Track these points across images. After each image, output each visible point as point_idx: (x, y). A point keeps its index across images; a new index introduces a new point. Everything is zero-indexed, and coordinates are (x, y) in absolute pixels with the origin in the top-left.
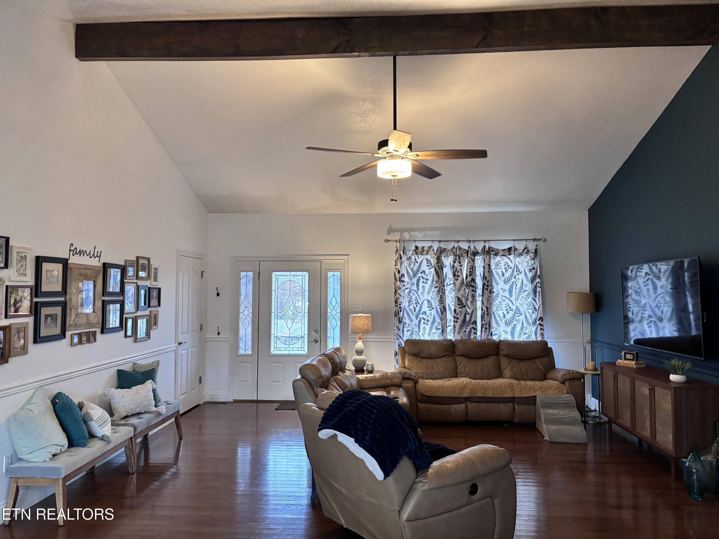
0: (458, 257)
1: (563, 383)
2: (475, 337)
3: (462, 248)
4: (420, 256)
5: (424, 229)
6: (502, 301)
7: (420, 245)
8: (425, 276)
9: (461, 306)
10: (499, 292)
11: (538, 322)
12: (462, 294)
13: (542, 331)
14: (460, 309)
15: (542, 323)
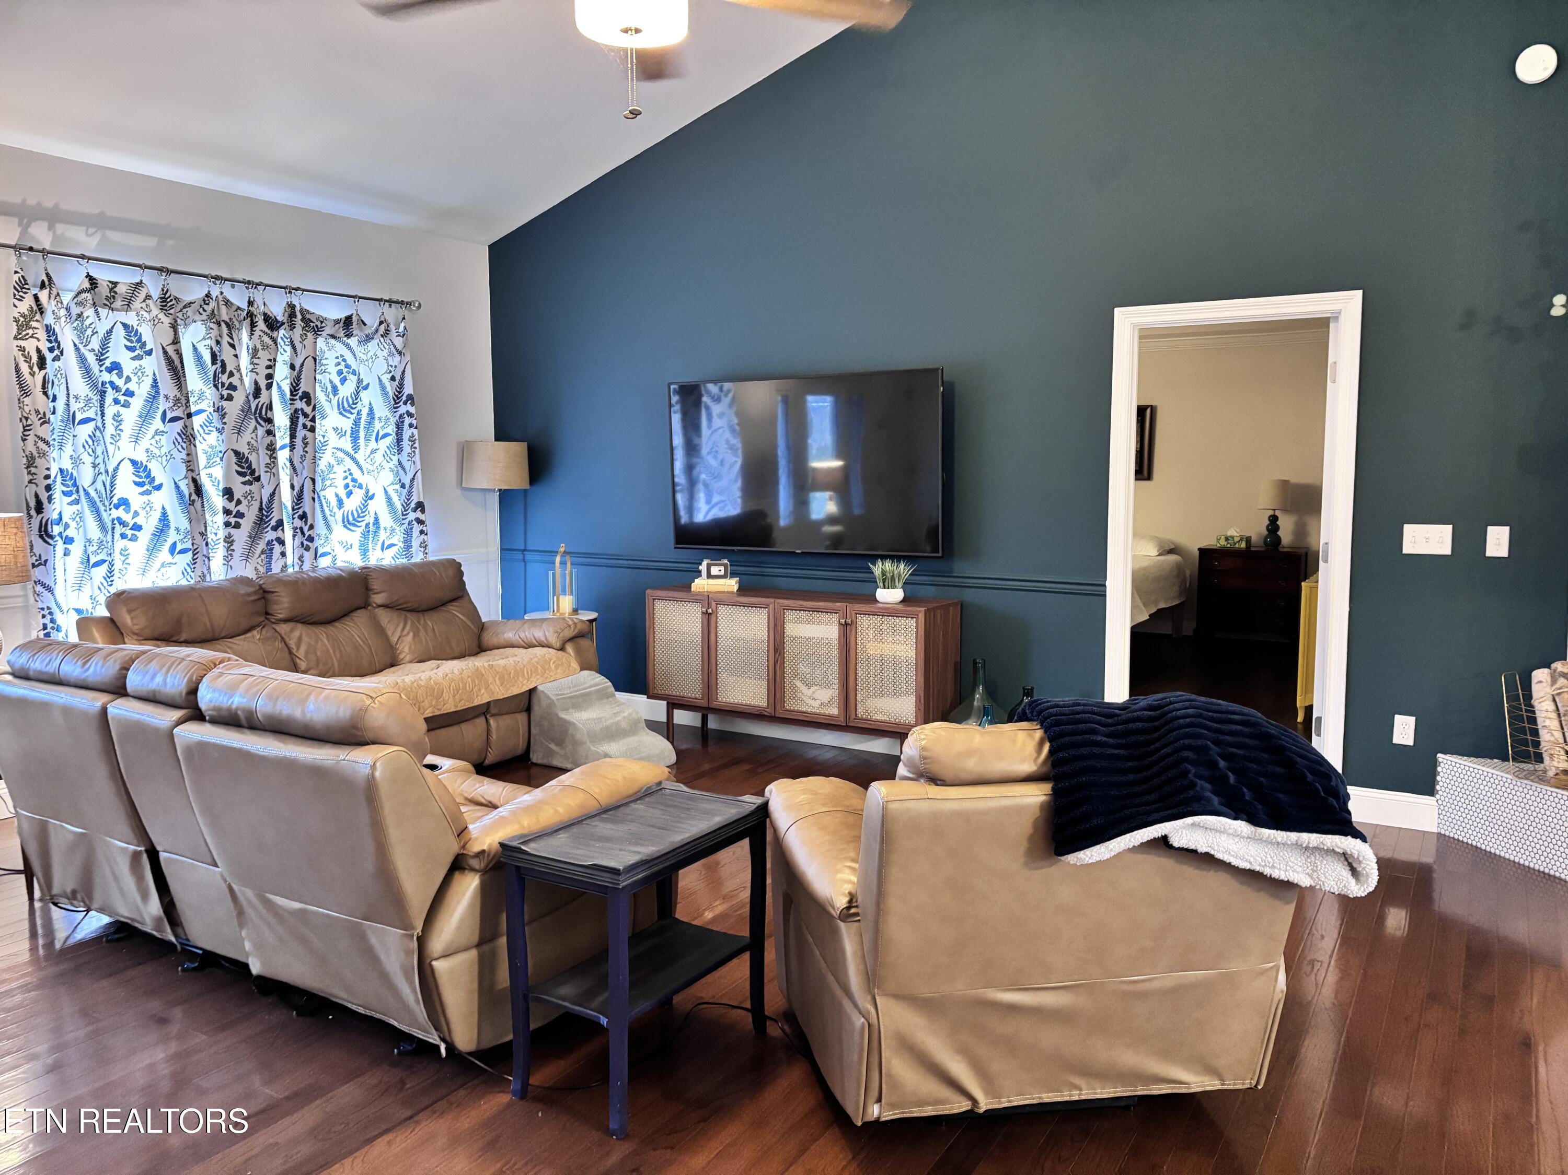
0: (225, 330)
1: (562, 649)
2: (285, 567)
3: (232, 304)
4: (103, 312)
5: (100, 222)
6: (333, 462)
7: (104, 275)
8: (120, 382)
9: (247, 478)
10: (325, 439)
11: (412, 516)
12: (249, 443)
13: (423, 536)
14: (248, 488)
15: (422, 517)
